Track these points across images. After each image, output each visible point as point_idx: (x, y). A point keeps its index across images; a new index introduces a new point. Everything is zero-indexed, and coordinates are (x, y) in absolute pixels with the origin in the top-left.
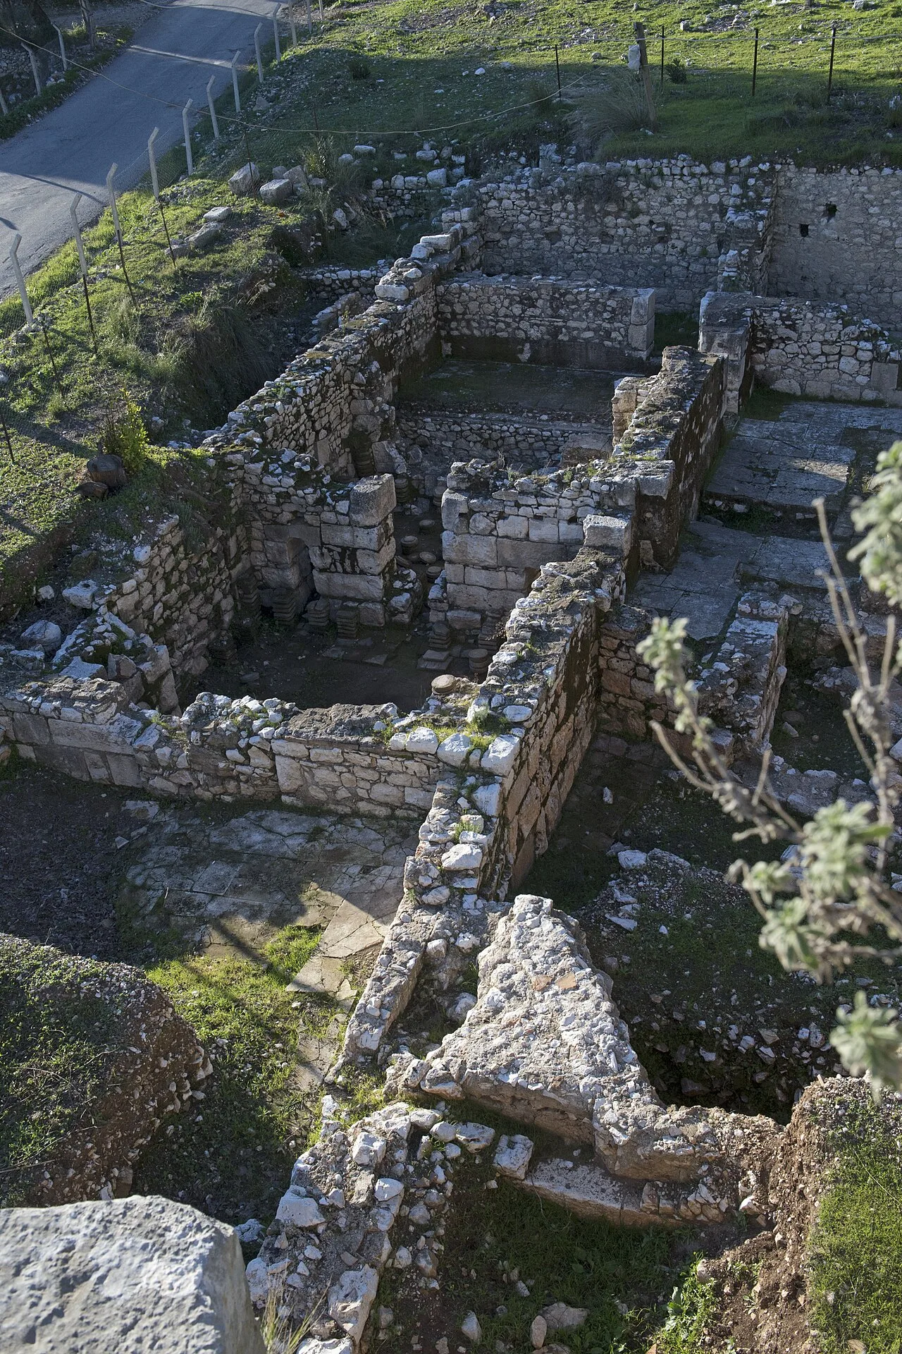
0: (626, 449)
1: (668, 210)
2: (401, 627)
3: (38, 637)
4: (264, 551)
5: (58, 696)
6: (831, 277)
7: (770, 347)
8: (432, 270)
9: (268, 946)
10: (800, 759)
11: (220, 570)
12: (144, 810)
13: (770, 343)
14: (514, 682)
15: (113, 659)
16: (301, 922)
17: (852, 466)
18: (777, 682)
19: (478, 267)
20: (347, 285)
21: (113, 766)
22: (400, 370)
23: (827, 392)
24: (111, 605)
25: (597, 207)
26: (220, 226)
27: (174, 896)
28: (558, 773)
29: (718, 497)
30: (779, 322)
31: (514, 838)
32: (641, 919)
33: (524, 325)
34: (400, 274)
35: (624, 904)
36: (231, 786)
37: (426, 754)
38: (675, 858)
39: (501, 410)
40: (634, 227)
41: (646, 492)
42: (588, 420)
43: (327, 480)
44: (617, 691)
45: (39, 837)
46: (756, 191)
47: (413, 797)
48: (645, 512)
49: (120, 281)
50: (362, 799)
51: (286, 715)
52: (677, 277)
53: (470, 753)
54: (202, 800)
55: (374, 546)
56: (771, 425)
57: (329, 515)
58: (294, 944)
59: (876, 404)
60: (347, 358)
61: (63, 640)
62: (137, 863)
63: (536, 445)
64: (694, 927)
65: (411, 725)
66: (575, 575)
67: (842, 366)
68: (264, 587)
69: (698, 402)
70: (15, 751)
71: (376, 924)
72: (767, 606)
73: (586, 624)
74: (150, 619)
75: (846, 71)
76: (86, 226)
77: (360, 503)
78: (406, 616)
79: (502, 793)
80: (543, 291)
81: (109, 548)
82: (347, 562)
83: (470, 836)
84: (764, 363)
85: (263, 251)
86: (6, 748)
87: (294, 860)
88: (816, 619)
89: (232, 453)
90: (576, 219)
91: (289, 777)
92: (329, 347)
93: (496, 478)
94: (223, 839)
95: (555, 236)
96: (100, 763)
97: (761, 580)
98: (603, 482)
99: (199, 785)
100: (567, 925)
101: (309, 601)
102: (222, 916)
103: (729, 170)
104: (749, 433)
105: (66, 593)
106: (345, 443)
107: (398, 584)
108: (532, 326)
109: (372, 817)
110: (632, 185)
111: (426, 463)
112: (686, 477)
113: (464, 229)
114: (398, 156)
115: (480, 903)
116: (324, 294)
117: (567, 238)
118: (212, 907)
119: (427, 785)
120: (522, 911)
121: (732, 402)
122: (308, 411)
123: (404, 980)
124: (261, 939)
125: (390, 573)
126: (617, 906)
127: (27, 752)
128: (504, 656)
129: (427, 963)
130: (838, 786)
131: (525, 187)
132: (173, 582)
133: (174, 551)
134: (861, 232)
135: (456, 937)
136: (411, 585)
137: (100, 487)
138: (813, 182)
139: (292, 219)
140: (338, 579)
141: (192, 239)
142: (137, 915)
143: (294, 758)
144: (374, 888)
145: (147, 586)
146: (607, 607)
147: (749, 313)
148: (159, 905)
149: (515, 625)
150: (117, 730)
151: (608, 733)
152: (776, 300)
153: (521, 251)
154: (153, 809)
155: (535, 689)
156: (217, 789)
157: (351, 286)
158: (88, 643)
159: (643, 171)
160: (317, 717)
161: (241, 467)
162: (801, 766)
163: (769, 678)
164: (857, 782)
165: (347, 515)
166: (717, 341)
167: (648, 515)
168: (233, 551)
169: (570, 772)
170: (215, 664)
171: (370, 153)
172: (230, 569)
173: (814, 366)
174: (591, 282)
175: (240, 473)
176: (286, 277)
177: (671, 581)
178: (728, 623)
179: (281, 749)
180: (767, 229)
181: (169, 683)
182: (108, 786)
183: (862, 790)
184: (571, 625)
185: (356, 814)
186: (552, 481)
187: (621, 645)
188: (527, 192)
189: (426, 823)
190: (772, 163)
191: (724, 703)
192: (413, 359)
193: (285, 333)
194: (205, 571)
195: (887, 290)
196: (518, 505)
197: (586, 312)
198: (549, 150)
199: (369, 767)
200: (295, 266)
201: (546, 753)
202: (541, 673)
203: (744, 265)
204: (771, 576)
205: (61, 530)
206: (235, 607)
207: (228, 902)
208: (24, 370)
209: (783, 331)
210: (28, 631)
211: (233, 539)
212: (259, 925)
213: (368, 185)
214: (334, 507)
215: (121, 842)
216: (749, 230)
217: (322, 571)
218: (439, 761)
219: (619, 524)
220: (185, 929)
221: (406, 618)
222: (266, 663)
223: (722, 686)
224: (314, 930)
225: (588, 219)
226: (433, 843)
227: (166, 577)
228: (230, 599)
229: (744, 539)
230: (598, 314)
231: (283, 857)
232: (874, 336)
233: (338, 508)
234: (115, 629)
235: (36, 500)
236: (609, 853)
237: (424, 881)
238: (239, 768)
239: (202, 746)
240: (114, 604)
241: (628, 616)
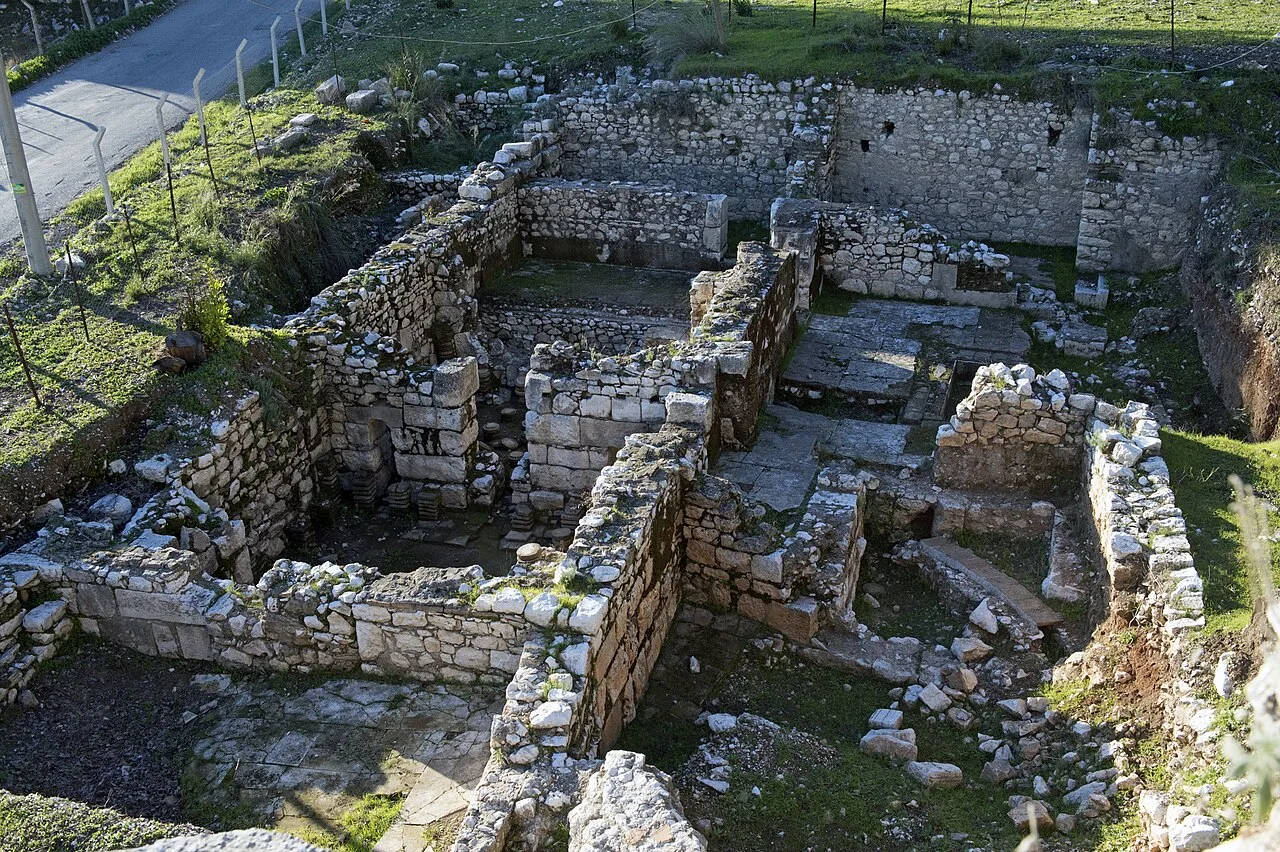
0: (706, 331)
1: (738, 124)
2: (483, 508)
3: (108, 509)
4: (345, 434)
5: (127, 565)
6: (891, 189)
7: (837, 248)
8: (513, 174)
9: (346, 815)
10: (883, 628)
11: (299, 450)
12: (215, 684)
13: (838, 244)
14: (601, 544)
15: (186, 531)
16: (381, 790)
17: (918, 357)
18: (858, 553)
19: (558, 174)
20: (431, 188)
21: (183, 638)
22: (482, 266)
23: (892, 291)
24: (186, 479)
25: (671, 121)
26: (306, 130)
27: (245, 769)
28: (644, 641)
29: (793, 384)
30: (845, 225)
31: (602, 702)
32: (734, 781)
33: (603, 227)
34: (483, 176)
35: (715, 766)
36: (309, 655)
37: (513, 614)
38: (764, 721)
39: (581, 305)
40: (707, 140)
41: (726, 371)
42: (666, 314)
43: (410, 362)
44: (702, 561)
45: (100, 713)
46: (820, 109)
47: (499, 660)
48: (726, 390)
49: (205, 177)
50: (446, 665)
51: (369, 579)
52: (747, 187)
53: (558, 612)
54: (277, 672)
55: (457, 426)
56: (841, 320)
57: (412, 395)
58: (373, 812)
59: (938, 302)
60: (432, 249)
61: (134, 513)
62: (205, 737)
63: (616, 338)
64: (787, 788)
65: (497, 587)
66: (660, 445)
67: (905, 267)
68: (345, 469)
69: (772, 291)
70: (78, 624)
71: (461, 789)
72: (846, 479)
73: (671, 491)
74: (226, 496)
75: (898, 10)
76: (170, 130)
77: (443, 384)
78: (488, 498)
79: (590, 652)
80: (621, 195)
81: (186, 422)
82: (430, 443)
83: (559, 694)
84: (832, 263)
85: (348, 153)
86: (68, 621)
87: (373, 728)
88: (892, 494)
89: (315, 334)
90: (651, 131)
91: (370, 644)
92: (413, 240)
93: (579, 359)
94: (298, 710)
95: (631, 147)
96: (169, 636)
97: (838, 458)
98: (684, 361)
99: (275, 655)
100: (660, 780)
101: (389, 485)
102: (296, 788)
103: (794, 89)
104: (820, 327)
105: (138, 466)
106: (428, 333)
107: (480, 466)
108: (611, 227)
109: (456, 683)
110: (704, 102)
111: (508, 354)
112: (763, 363)
113: (545, 139)
114: (480, 74)
115: (570, 761)
116: (407, 197)
117: (643, 149)
118: (286, 779)
119: (514, 647)
120: (614, 766)
121: (803, 299)
122: (392, 299)
123: (492, 840)
124: (339, 809)
125: (472, 454)
126: (708, 768)
127: (90, 626)
128: (591, 520)
129: (515, 825)
130: (921, 653)
131: (603, 101)
132: (251, 459)
133: (253, 428)
134: (917, 147)
135: (545, 796)
136: (493, 467)
137: (178, 363)
138: (872, 102)
139: (377, 126)
140: (419, 461)
141: (277, 141)
142: (204, 789)
143: (375, 623)
144: (458, 754)
145: (224, 462)
146: (691, 476)
147: (817, 216)
148: (227, 779)
149: (601, 491)
150: (189, 599)
151: (693, 604)
152: (843, 205)
153: (599, 160)
154: (224, 682)
155: (622, 551)
156: (294, 659)
157: (434, 189)
158: (160, 515)
159: (715, 88)
160: (400, 581)
161: (324, 349)
162: (885, 634)
163: (850, 548)
164: (939, 648)
165: (431, 395)
166: (788, 240)
167: (729, 393)
168: (313, 432)
169: (657, 640)
170: (292, 546)
171: (454, 69)
172: (309, 450)
173: (879, 267)
174: (666, 187)
175: (322, 354)
176: (370, 178)
177: (752, 458)
178: (808, 496)
179: (362, 614)
180: (832, 142)
181: (244, 560)
182: (177, 660)
183: (945, 656)
184: (658, 490)
185: (440, 681)
186: (634, 361)
187: (705, 514)
188: (605, 106)
189: (513, 682)
190: (833, 83)
191: (807, 571)
192: (495, 257)
193: (369, 231)
194: (285, 450)
195: (943, 200)
196: (601, 385)
197: (663, 215)
198: (625, 72)
199: (454, 630)
200: (379, 170)
201: (634, 617)
202: (628, 535)
203: (811, 174)
204: (847, 454)
205: (136, 403)
206: (314, 490)
207: (302, 774)
208: (102, 255)
209: (849, 234)
210: (96, 505)
211: (315, 419)
212: (336, 795)
213: (452, 99)
214: (417, 388)
215: (189, 716)
216: (814, 143)
217: (404, 452)
218: (526, 621)
219: (701, 400)
220: (257, 802)
221: (488, 500)
222: (345, 545)
223: (805, 553)
224: (394, 798)
225: (663, 131)
226: (521, 702)
227: (244, 454)
228: (309, 480)
229: (819, 421)
230: (674, 217)
231: (362, 726)
232: (934, 240)
233: (421, 390)
234: (189, 503)
235: (110, 375)
236: (697, 722)
237: (512, 740)
238: (318, 635)
239: (279, 613)
240: (190, 478)
241: (712, 485)
